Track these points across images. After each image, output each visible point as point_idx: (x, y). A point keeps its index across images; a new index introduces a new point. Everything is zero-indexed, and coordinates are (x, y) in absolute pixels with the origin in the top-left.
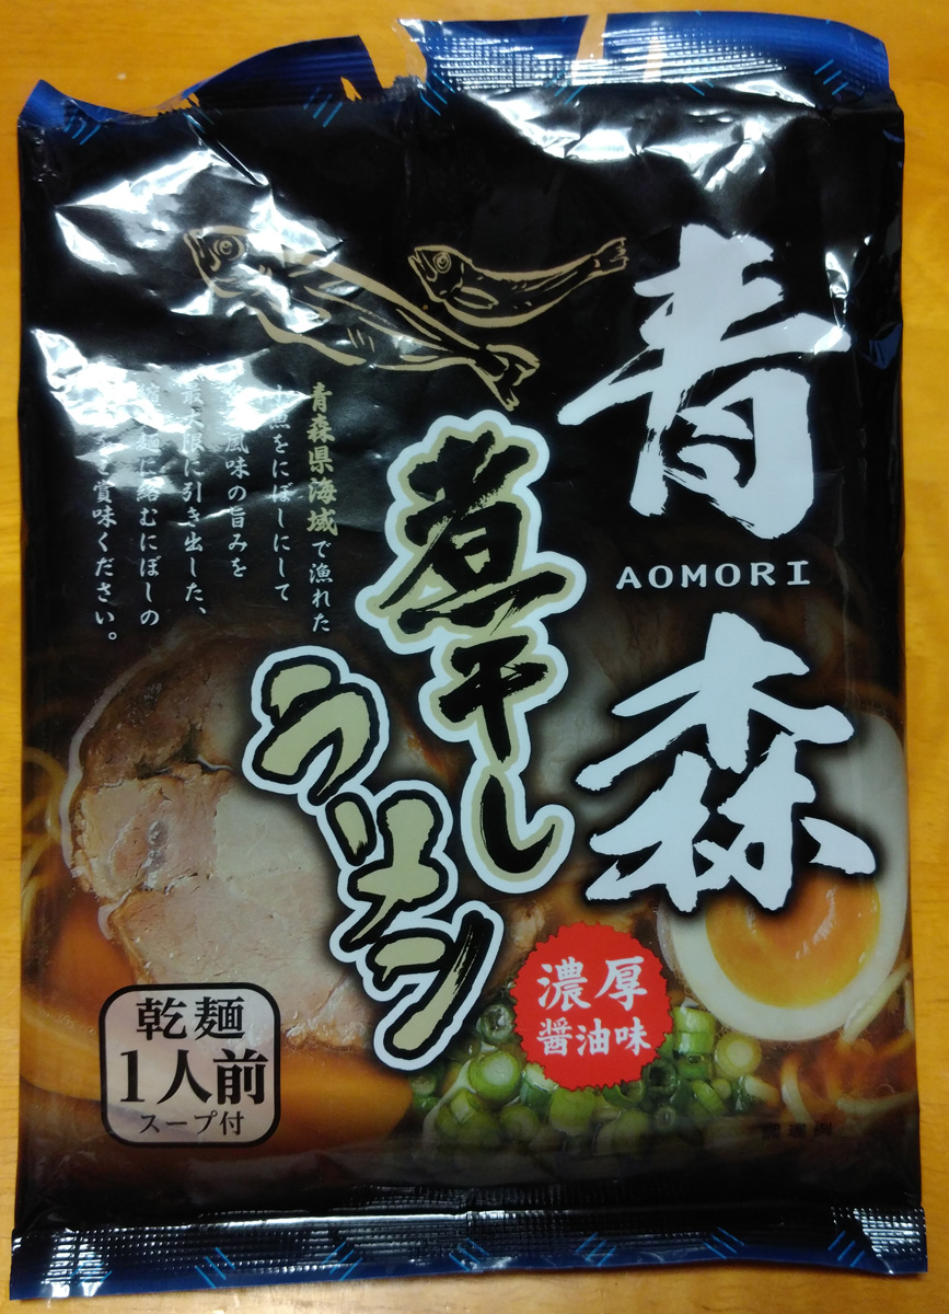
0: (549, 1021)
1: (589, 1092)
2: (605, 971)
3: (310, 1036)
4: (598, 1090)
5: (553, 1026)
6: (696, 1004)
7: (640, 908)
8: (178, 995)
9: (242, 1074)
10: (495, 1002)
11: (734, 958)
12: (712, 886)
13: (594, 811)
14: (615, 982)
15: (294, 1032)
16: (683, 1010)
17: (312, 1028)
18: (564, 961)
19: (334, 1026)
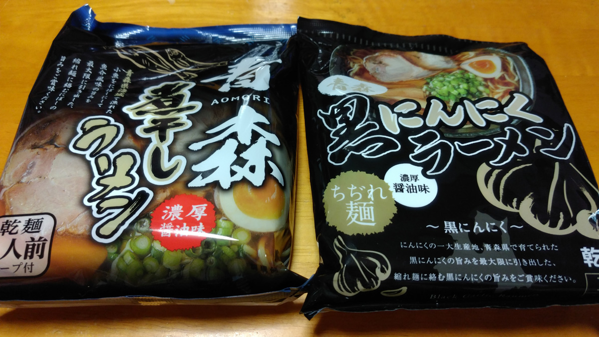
0: (165, 224)
1: (179, 251)
2: (191, 208)
3: (67, 231)
4: (183, 251)
5: (166, 226)
6: (226, 219)
7: (208, 189)
8: (19, 218)
9: (36, 247)
10: (144, 217)
11: (242, 203)
12: (236, 180)
13: (194, 157)
14: (195, 212)
15: (60, 229)
16: (221, 220)
17: (68, 228)
18: (175, 206)
19: (77, 227)
